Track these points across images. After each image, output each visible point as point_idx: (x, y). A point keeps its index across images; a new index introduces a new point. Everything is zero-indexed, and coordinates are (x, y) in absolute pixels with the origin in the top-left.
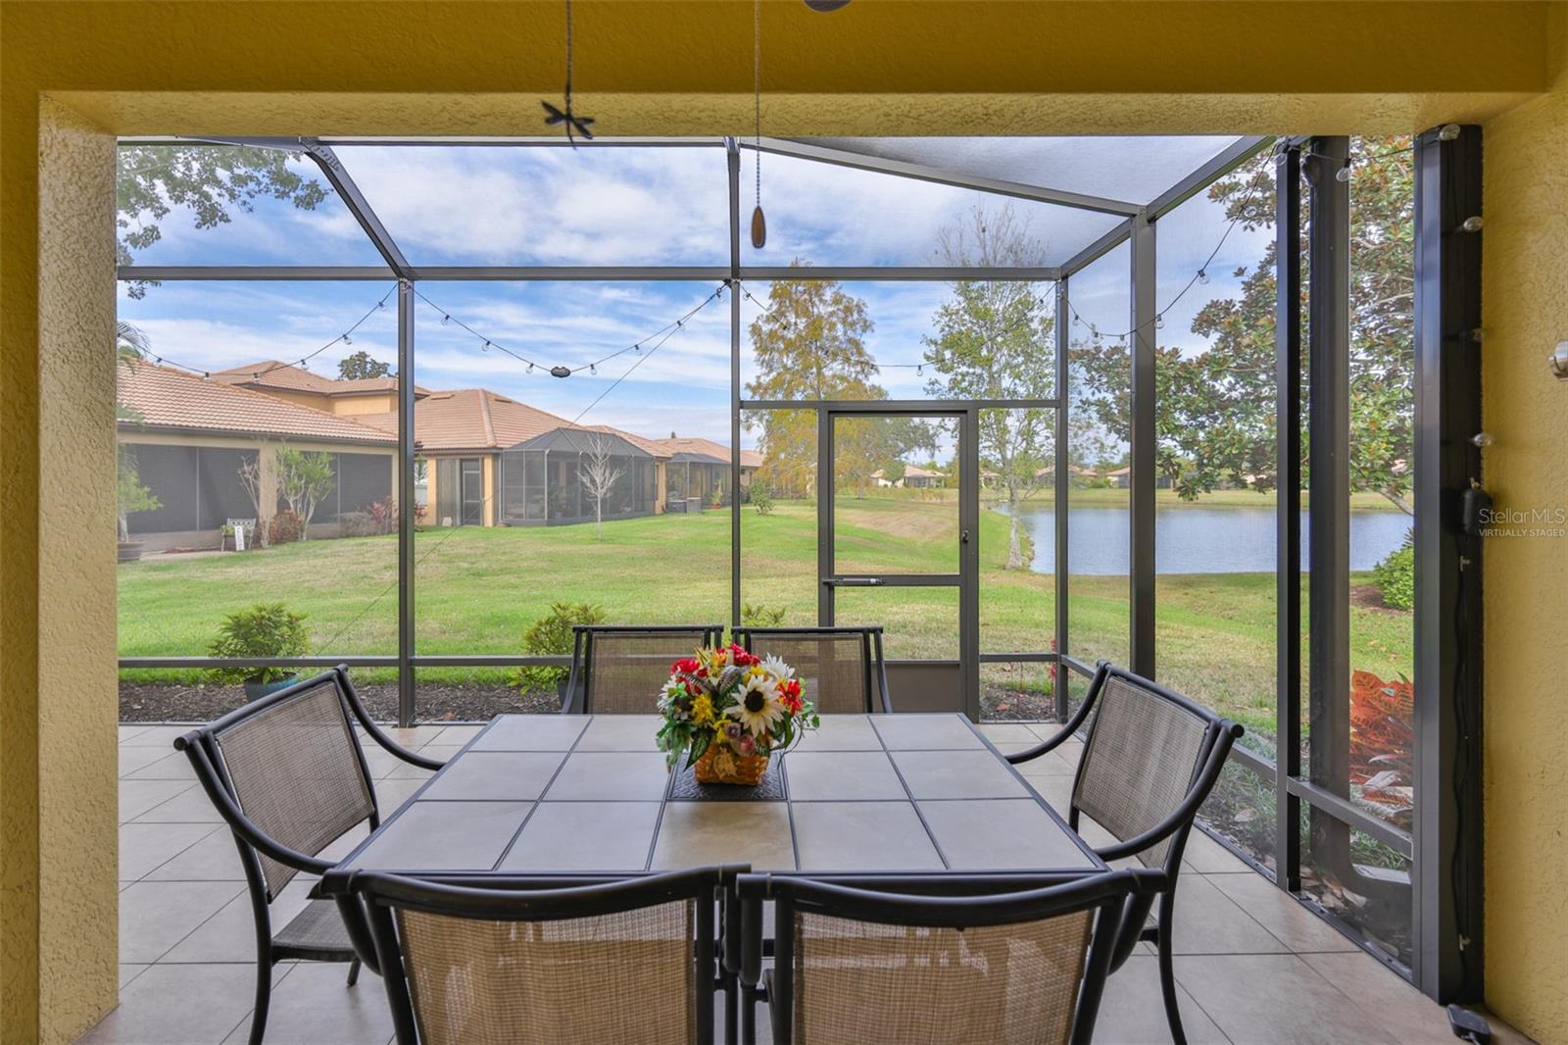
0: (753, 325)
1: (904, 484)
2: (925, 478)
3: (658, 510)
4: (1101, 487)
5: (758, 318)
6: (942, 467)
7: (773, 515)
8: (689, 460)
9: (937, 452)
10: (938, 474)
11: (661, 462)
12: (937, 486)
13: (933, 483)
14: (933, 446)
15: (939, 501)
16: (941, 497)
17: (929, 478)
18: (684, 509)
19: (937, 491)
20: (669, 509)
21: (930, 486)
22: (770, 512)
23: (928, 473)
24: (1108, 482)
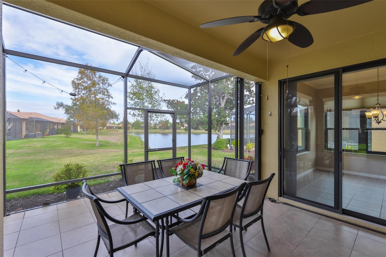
0: (73, 81)
1: (106, 128)
2: (112, 127)
3: (23, 137)
4: (155, 129)
5: (75, 79)
6: (117, 124)
7: (72, 138)
8: (35, 120)
9: (119, 120)
10: (116, 126)
11: (24, 120)
12: (116, 129)
13: (115, 128)
14: (118, 118)
15: (117, 132)
16: (117, 131)
17: (114, 127)
18: (35, 136)
19: (116, 130)
20: (27, 137)
21: (114, 129)
22: (70, 137)
23: (113, 125)
24: (156, 128)
